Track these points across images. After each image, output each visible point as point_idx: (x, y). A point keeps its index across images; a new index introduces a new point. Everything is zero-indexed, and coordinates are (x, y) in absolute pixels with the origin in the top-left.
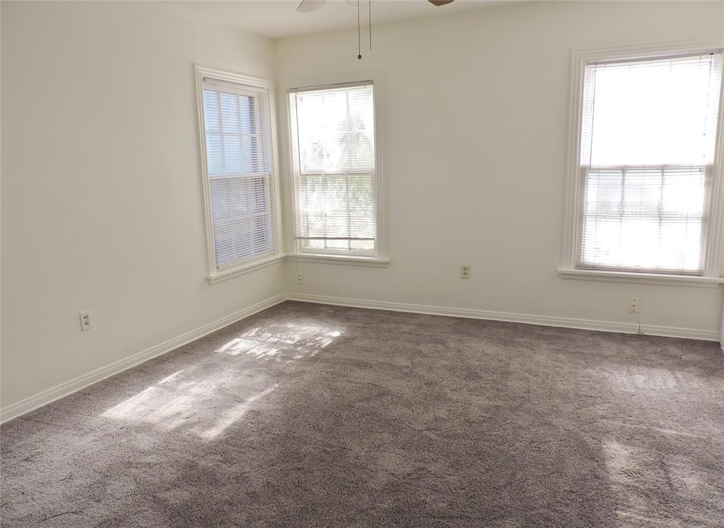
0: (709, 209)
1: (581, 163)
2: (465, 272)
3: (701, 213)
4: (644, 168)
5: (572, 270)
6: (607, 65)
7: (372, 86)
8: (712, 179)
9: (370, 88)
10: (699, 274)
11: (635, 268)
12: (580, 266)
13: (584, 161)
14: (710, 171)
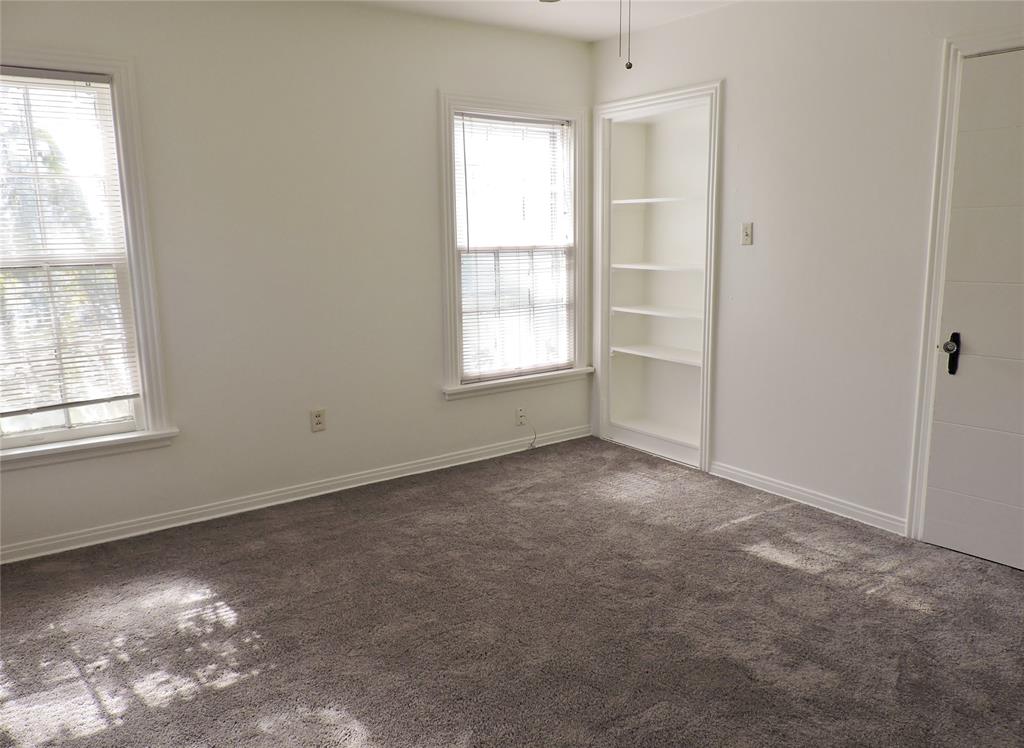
0: (572, 295)
1: (459, 244)
2: (318, 420)
3: (565, 300)
4: (517, 250)
5: (459, 386)
6: (473, 119)
7: (108, 86)
8: (572, 261)
10: (569, 366)
12: (465, 381)
13: (461, 242)
14: (570, 252)
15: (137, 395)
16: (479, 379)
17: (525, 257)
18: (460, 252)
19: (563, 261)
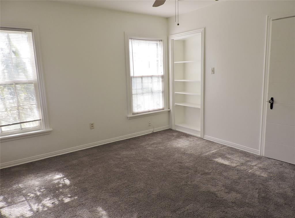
0: (163, 89)
2: (92, 126)
3: (161, 90)
4: (148, 77)
6: (134, 40)
7: (31, 33)
8: (163, 79)
9: (30, 34)
10: (163, 109)
11: (148, 111)
12: (133, 114)
13: (132, 75)
14: (163, 77)
15: (40, 120)
16: (138, 113)
17: (150, 79)
18: (131, 77)
19: (161, 79)
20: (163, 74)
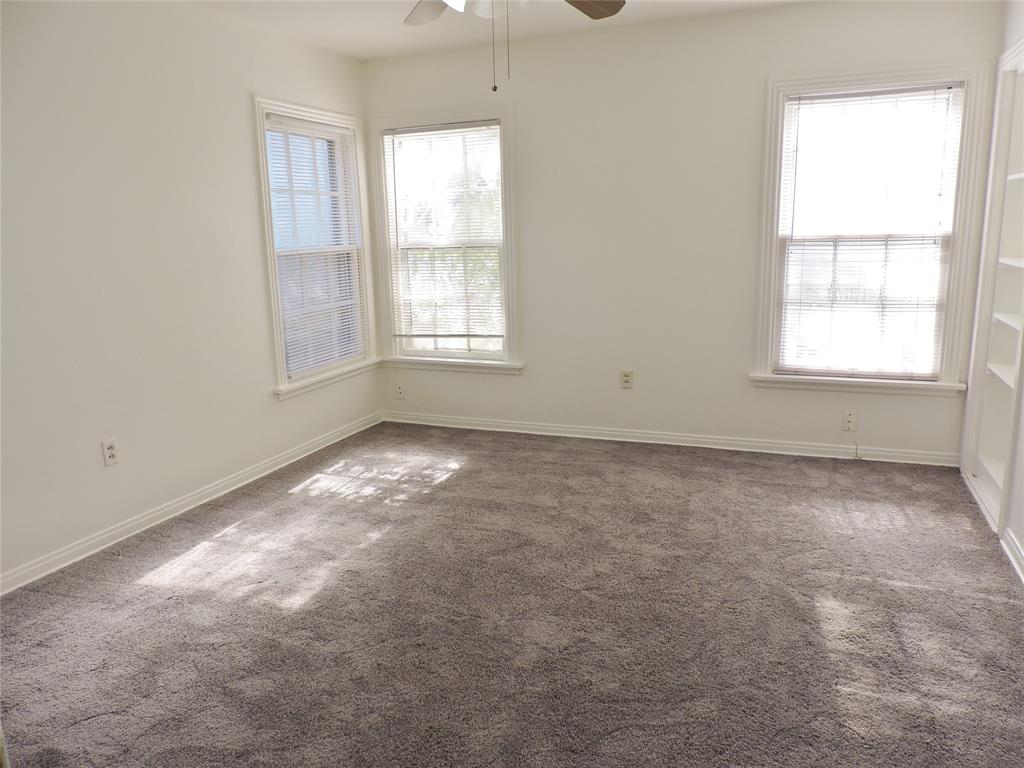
0: (945, 295)
1: (780, 233)
2: (626, 379)
3: (936, 299)
4: (862, 240)
5: (768, 375)
6: (814, 101)
7: (498, 127)
8: (949, 253)
9: (496, 130)
10: (933, 378)
11: (850, 372)
12: (779, 370)
13: (784, 230)
14: (947, 243)
15: (502, 336)
16: (796, 372)
20: (947, 228)
